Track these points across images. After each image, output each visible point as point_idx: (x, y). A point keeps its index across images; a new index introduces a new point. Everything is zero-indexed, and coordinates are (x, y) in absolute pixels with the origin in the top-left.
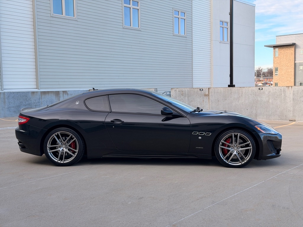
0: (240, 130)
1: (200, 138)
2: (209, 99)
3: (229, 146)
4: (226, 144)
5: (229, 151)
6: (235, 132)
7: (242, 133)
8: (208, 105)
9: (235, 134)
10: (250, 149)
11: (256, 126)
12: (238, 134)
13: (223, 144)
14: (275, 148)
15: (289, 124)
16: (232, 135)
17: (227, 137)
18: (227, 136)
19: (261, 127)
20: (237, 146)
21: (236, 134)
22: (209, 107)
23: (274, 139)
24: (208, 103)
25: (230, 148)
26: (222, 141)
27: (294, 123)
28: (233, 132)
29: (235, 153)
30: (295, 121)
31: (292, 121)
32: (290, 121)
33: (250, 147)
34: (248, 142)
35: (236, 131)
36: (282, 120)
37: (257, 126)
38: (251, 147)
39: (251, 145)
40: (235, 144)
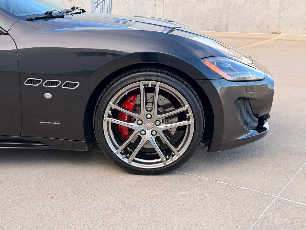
0: (161, 73)
1: (48, 96)
2: (163, 2)
3: (131, 119)
4: (123, 114)
5: (131, 131)
6: (148, 78)
7: (167, 81)
8: (162, 11)
9: (148, 85)
10: (189, 125)
11: (207, 62)
12: (155, 86)
13: (115, 114)
14: (255, 115)
15: (272, 39)
16: (139, 86)
17: (126, 93)
18: (125, 91)
19: (223, 63)
20: (154, 118)
21: (150, 86)
22: (163, 14)
23: (254, 95)
24: (162, 9)
25: (135, 124)
26: (111, 103)
27: (278, 36)
28: (143, 78)
29: (148, 137)
30: (280, 33)
31: (276, 33)
32: (273, 33)
33: (189, 119)
34: (184, 105)
35: (150, 76)
36: (263, 32)
37: (211, 60)
38: (192, 121)
39: (190, 114)
40: (146, 113)
